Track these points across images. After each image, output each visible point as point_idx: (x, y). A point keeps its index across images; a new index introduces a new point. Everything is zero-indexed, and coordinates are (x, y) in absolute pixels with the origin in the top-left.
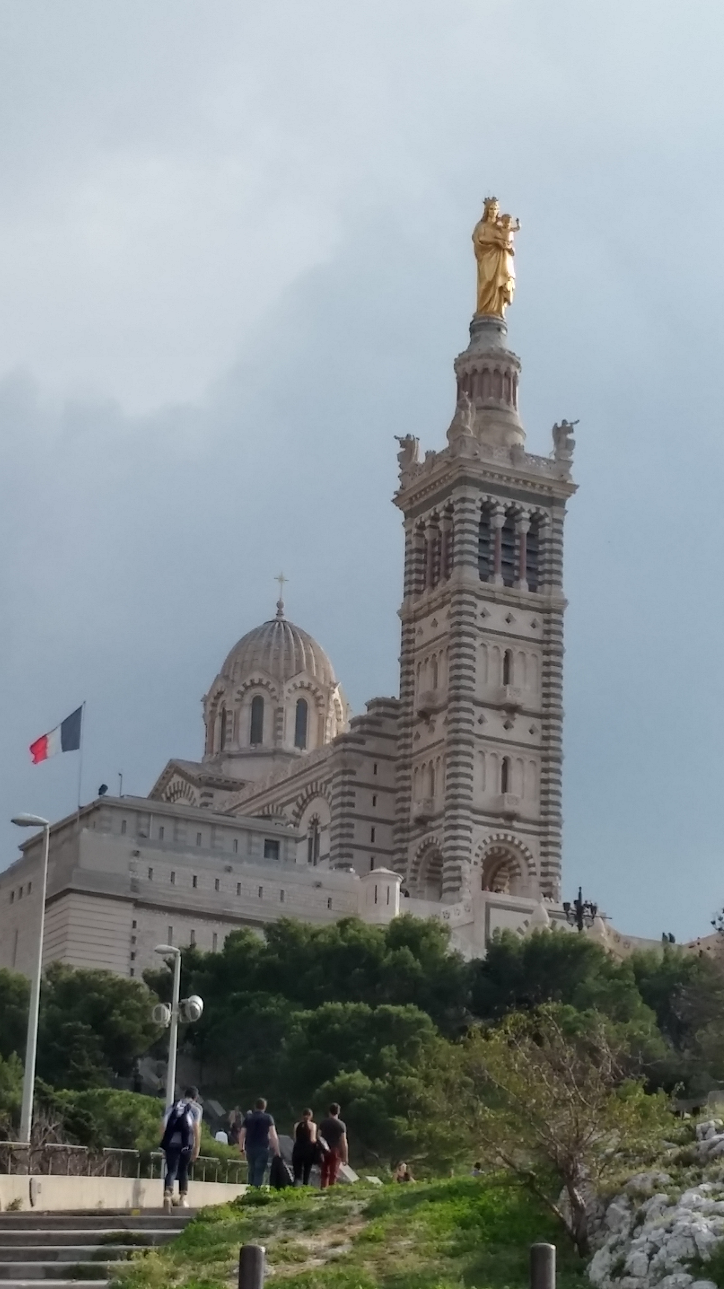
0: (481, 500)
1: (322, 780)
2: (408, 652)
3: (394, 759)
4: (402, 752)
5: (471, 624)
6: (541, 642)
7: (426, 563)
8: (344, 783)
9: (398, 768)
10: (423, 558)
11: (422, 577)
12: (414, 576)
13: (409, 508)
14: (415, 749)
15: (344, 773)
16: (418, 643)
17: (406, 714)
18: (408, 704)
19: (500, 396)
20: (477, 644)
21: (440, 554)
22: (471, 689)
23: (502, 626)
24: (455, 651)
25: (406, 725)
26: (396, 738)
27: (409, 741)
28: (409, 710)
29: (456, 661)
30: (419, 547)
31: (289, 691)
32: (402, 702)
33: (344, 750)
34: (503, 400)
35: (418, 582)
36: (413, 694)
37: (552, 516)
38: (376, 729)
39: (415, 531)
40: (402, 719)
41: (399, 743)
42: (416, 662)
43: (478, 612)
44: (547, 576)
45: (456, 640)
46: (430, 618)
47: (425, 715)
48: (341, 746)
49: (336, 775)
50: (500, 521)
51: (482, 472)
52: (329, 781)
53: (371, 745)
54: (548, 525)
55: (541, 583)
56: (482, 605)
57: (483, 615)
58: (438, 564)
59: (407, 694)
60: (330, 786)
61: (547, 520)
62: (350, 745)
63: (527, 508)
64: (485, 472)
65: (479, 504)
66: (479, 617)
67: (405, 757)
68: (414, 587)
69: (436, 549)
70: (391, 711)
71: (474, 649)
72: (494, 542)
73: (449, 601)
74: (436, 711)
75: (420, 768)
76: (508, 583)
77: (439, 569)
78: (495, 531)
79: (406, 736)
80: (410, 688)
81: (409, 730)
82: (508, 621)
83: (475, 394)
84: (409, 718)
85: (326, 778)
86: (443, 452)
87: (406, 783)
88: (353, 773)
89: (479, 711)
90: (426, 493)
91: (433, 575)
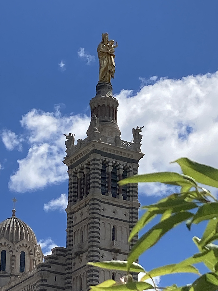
0: (102, 160)
1: (32, 284)
2: (70, 227)
3: (64, 274)
4: (67, 271)
5: (98, 214)
6: (129, 222)
7: (78, 188)
8: (42, 285)
9: (66, 279)
10: (77, 186)
11: (76, 194)
12: (73, 194)
13: (70, 165)
14: (73, 270)
15: (42, 280)
16: (74, 223)
17: (69, 254)
18: (70, 250)
19: (110, 116)
20: (101, 222)
21: (84, 184)
22: (98, 242)
23: (112, 215)
24: (91, 225)
25: (69, 259)
26: (65, 265)
27: (70, 266)
28: (71, 252)
29: (92, 230)
30: (75, 181)
31: (18, 248)
32: (68, 249)
33: (42, 270)
34: (111, 118)
35: (74, 196)
36: (72, 245)
37: (133, 167)
38: (56, 261)
39: (73, 174)
40: (67, 257)
41: (66, 267)
42: (74, 231)
43: (101, 208)
44: (131, 193)
45: (92, 220)
46: (80, 212)
47: (77, 254)
48: (41, 269)
49: (37, 282)
50: (110, 169)
51: (102, 148)
52: (35, 285)
53: (54, 268)
54: (131, 171)
55: (129, 196)
56: (103, 206)
57: (103, 210)
58: (83, 188)
59: (70, 245)
60: (35, 287)
61: (131, 169)
62: (45, 268)
63: (122, 164)
64: (104, 148)
65: (101, 162)
66: (101, 210)
67: (69, 273)
68: (72, 198)
69: (82, 182)
70: (62, 253)
71: (99, 224)
72: (108, 178)
73: (88, 204)
74: (83, 253)
75: (75, 278)
76: (114, 196)
77: (84, 190)
78: (108, 174)
79: (70, 264)
80: (71, 243)
81: (70, 261)
82: (114, 212)
83: (99, 115)
84: (70, 257)
85: (34, 283)
86: (85, 139)
87: (70, 285)
88: (46, 280)
89: (102, 252)
90: (78, 158)
91: (81, 193)
